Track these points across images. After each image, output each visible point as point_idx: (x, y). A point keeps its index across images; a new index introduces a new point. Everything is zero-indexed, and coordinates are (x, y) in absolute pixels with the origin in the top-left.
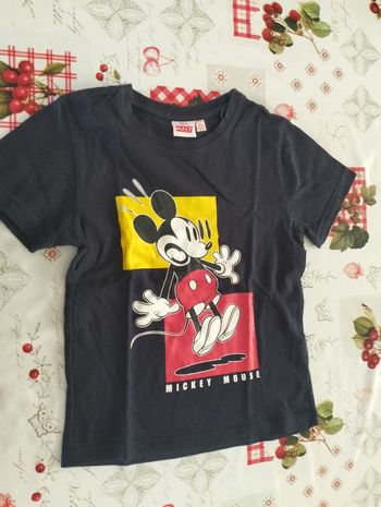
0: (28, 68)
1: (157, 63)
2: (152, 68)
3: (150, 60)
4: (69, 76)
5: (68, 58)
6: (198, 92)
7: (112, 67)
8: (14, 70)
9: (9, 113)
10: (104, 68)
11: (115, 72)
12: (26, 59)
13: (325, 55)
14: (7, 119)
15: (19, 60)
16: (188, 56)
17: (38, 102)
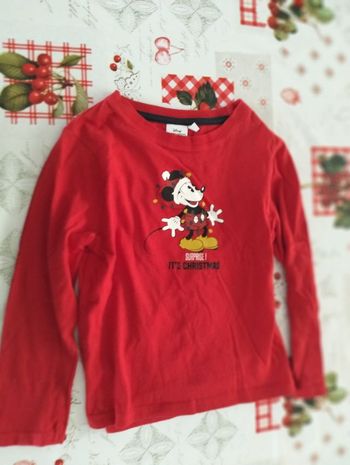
0: (46, 60)
1: (167, 52)
2: (163, 57)
3: (161, 50)
4: (85, 67)
5: (84, 50)
6: (207, 79)
7: (125, 57)
8: (33, 63)
9: (29, 104)
10: (117, 59)
11: (128, 62)
12: (44, 52)
13: (328, 41)
14: (27, 110)
15: (37, 53)
16: (198, 45)
17: (56, 93)
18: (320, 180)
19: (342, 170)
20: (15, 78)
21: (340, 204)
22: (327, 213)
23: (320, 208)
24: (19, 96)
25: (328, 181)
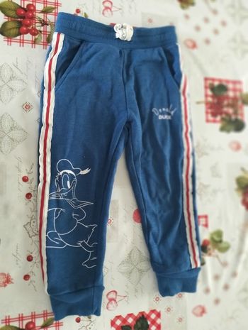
0: (32, 8)
1: (111, 10)
2: (108, 13)
3: (107, 8)
5: (57, 4)
7: (83, 11)
8: (23, 9)
9: (20, 34)
10: (78, 11)
11: (85, 13)
12: (31, 3)
13: (215, 12)
14: (18, 37)
15: (27, 3)
16: (130, 7)
17: (38, 28)
18: (210, 99)
19: (225, 94)
20: (11, 17)
21: (224, 116)
22: (214, 121)
23: (210, 118)
24: (14, 28)
25: (216, 101)
